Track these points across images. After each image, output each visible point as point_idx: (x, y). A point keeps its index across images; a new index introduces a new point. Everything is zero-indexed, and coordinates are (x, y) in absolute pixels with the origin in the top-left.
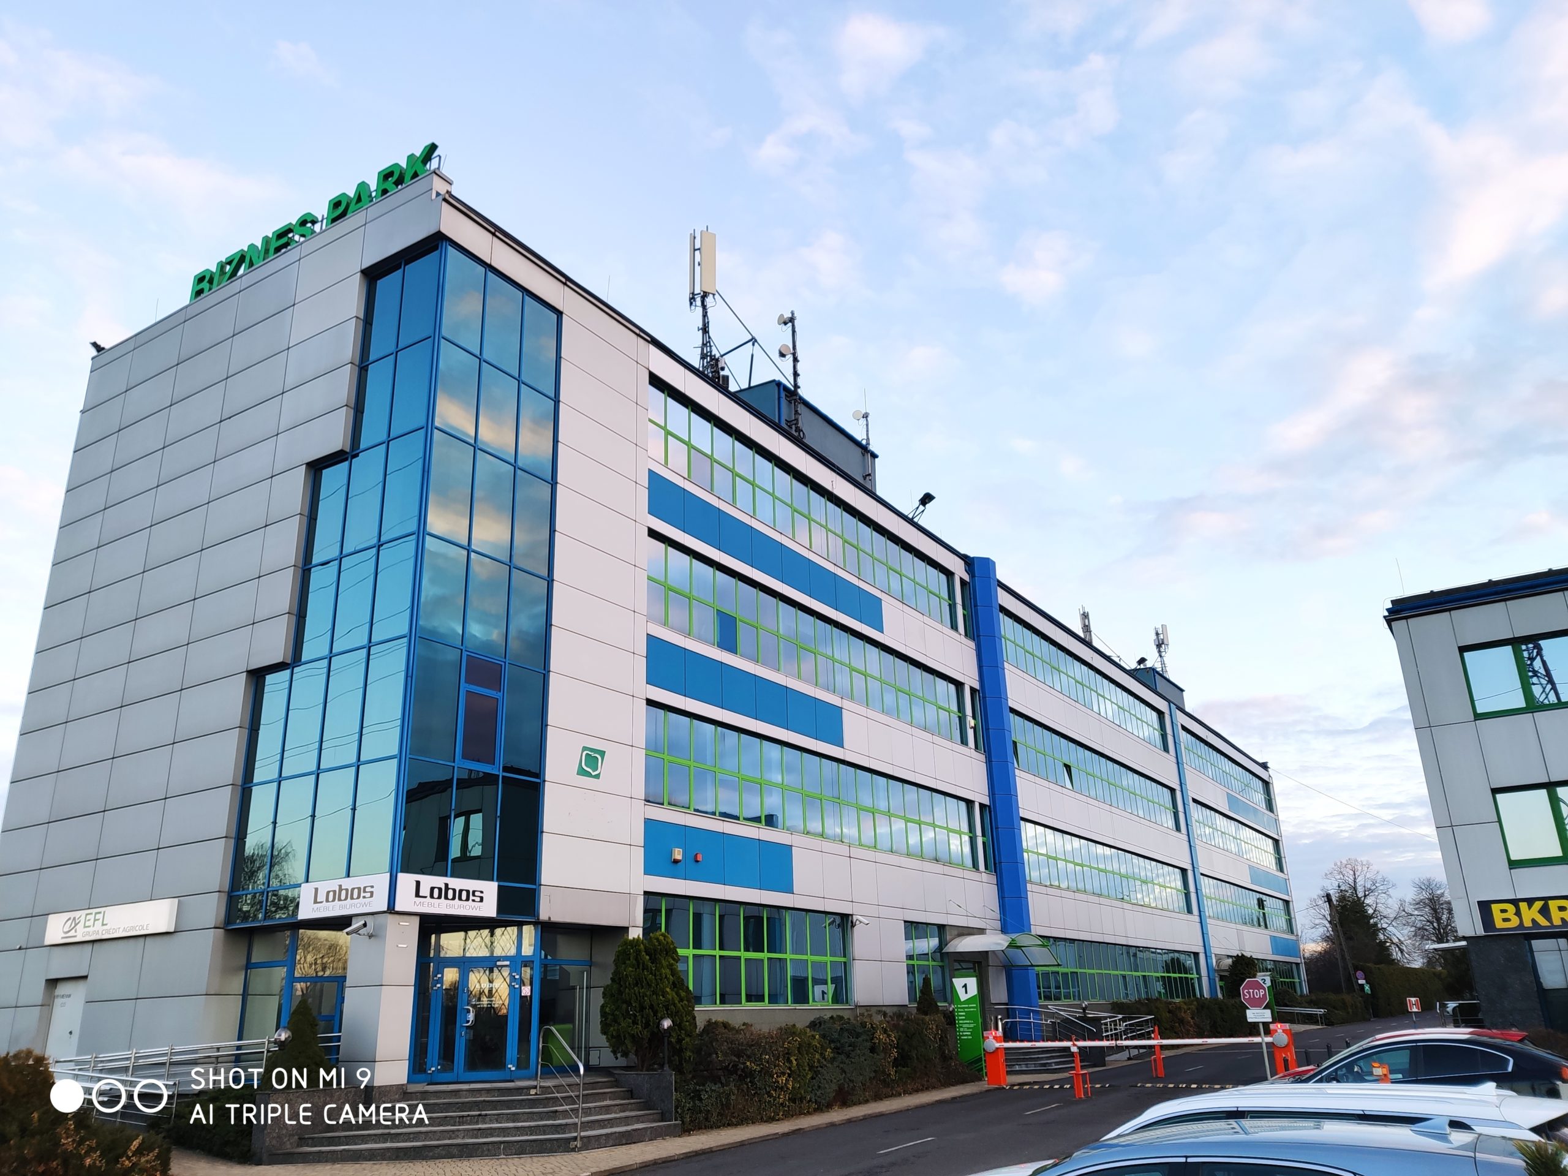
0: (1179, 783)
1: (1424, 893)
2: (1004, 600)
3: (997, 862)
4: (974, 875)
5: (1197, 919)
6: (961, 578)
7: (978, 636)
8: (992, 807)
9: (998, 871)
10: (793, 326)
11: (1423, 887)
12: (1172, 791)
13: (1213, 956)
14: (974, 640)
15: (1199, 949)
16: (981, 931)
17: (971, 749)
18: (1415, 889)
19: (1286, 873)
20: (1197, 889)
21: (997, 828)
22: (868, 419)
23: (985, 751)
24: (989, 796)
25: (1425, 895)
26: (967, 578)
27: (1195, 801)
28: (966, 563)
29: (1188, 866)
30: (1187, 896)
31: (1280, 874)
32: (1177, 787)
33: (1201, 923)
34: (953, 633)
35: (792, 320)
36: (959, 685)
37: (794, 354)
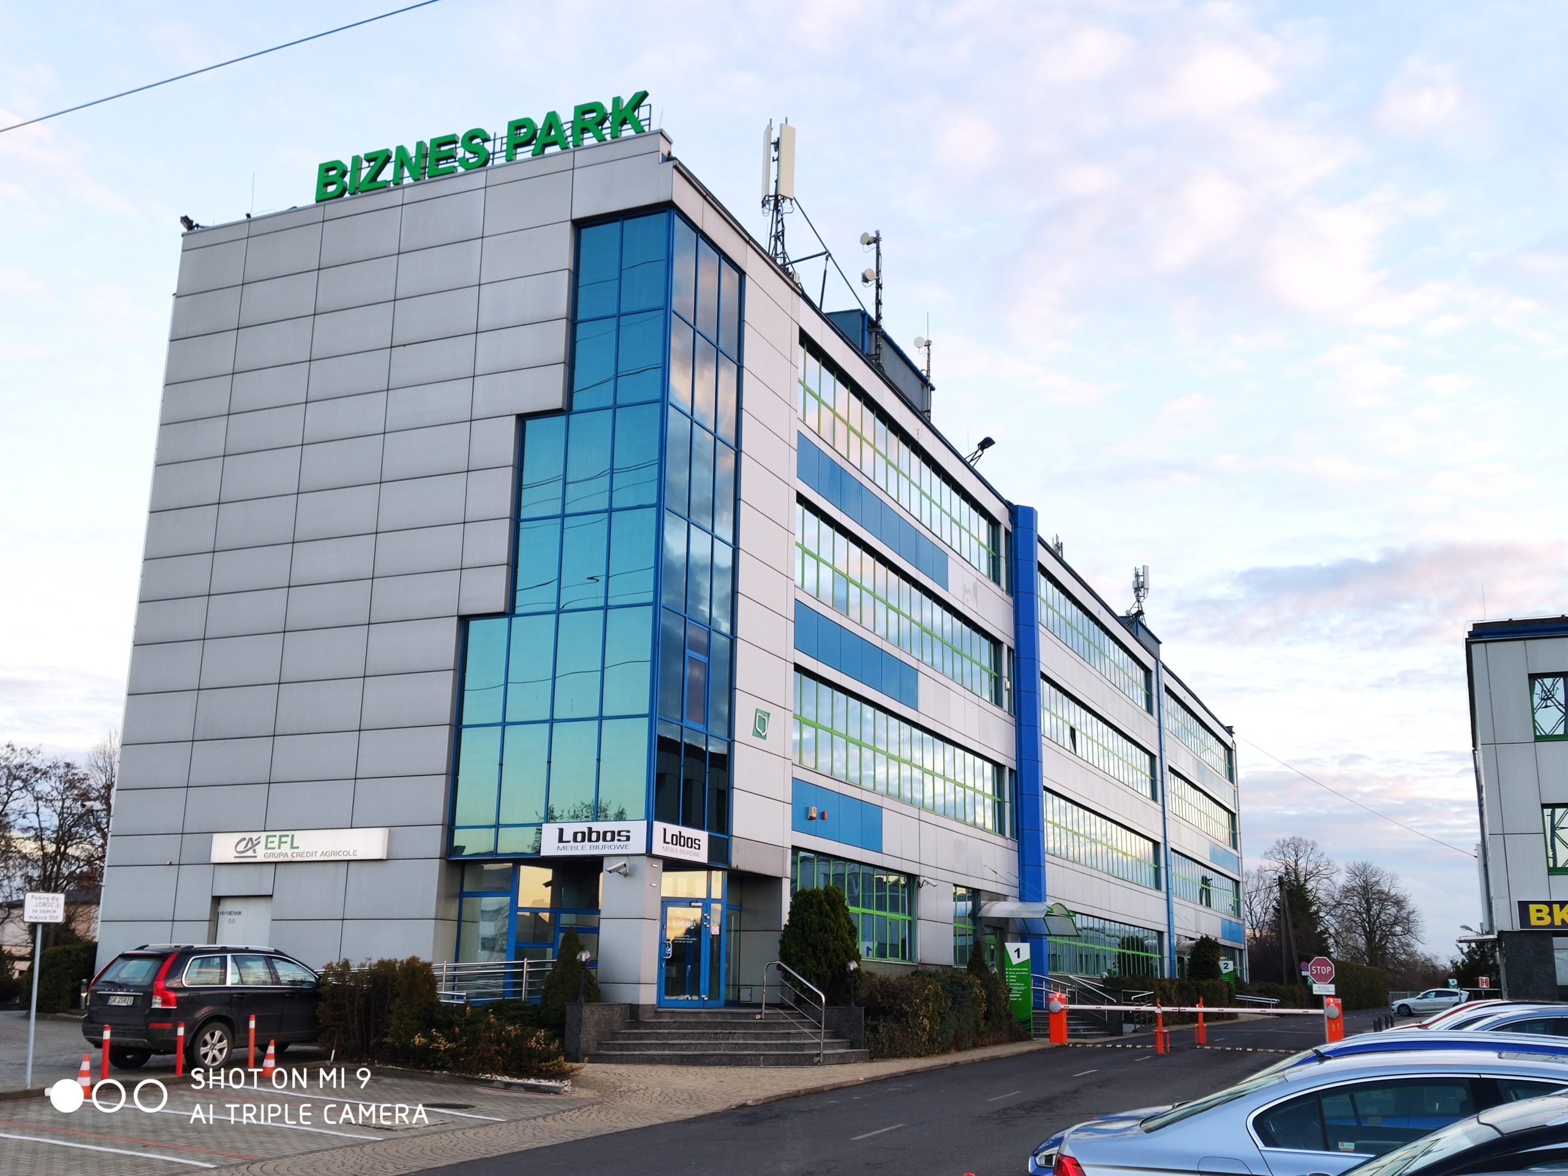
0: (1158, 748)
1: (1357, 880)
2: (1043, 557)
3: (1020, 828)
4: (999, 840)
5: (1164, 896)
6: (1006, 529)
7: (1017, 592)
8: (1018, 772)
9: (1020, 838)
10: (878, 248)
11: (1357, 873)
12: (1152, 757)
13: (1175, 936)
14: (1012, 596)
15: (1163, 928)
16: (1003, 897)
17: (1005, 711)
18: (1348, 875)
19: (1239, 850)
20: (1166, 864)
21: (1022, 794)
22: (931, 347)
23: (1015, 714)
24: (1016, 761)
25: (1358, 882)
26: (1010, 529)
27: (1171, 770)
28: (1010, 511)
29: (1160, 840)
30: (1157, 871)
31: (1233, 851)
32: (1156, 752)
33: (1168, 900)
34: (993, 586)
35: (877, 240)
36: (996, 643)
37: (877, 281)
